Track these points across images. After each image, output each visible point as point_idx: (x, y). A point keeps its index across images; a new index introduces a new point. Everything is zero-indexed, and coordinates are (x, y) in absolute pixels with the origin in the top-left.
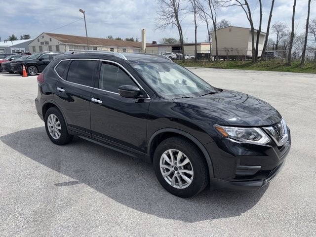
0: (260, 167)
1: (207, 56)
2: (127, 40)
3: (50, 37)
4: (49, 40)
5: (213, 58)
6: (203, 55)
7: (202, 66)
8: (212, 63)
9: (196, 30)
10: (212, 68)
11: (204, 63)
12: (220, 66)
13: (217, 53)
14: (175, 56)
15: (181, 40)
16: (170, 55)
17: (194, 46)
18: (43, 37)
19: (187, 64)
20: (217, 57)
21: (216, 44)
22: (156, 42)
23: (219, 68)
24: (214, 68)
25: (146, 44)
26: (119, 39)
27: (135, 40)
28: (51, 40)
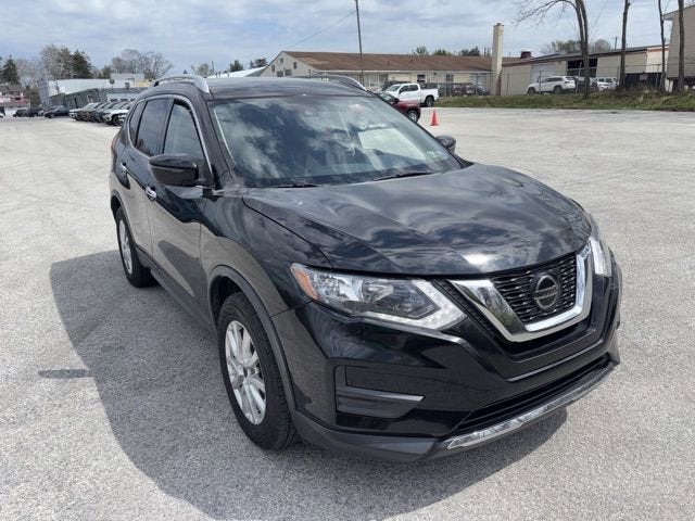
0: (419, 398)
1: (655, 79)
2: (465, 53)
3: (295, 60)
4: (292, 67)
5: (669, 86)
6: (641, 78)
7: (634, 107)
8: (665, 98)
9: (625, 14)
10: (662, 109)
11: (641, 99)
12: (685, 105)
13: (681, 70)
14: (572, 84)
15: (584, 42)
16: (558, 83)
17: (619, 58)
18: (282, 60)
19: (595, 102)
20: (681, 81)
21: (682, 46)
22: (529, 53)
23: (683, 110)
24: (667, 109)
25: (504, 59)
26: (440, 54)
27: (482, 52)
28: (295, 67)
